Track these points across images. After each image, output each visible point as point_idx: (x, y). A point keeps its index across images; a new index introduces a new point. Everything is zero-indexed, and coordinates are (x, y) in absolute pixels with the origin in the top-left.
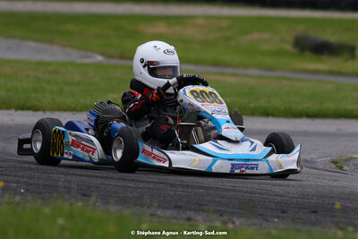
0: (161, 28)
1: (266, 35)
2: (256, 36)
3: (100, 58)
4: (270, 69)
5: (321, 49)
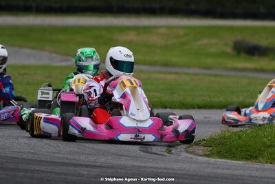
0: (132, 36)
1: (213, 41)
2: (205, 41)
4: (209, 68)
5: (253, 51)
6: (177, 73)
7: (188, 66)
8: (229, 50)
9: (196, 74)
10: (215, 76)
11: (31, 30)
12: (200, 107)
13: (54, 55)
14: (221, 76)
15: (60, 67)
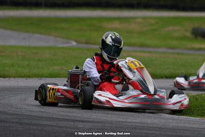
0: (116, 24)
1: (177, 28)
2: (171, 28)
3: (74, 43)
6: (150, 52)
7: (158, 47)
8: (189, 34)
9: (164, 53)
10: (178, 54)
11: (41, 20)
12: (167, 77)
13: (58, 39)
14: (182, 54)
15: (63, 48)
